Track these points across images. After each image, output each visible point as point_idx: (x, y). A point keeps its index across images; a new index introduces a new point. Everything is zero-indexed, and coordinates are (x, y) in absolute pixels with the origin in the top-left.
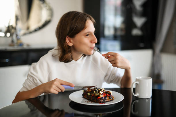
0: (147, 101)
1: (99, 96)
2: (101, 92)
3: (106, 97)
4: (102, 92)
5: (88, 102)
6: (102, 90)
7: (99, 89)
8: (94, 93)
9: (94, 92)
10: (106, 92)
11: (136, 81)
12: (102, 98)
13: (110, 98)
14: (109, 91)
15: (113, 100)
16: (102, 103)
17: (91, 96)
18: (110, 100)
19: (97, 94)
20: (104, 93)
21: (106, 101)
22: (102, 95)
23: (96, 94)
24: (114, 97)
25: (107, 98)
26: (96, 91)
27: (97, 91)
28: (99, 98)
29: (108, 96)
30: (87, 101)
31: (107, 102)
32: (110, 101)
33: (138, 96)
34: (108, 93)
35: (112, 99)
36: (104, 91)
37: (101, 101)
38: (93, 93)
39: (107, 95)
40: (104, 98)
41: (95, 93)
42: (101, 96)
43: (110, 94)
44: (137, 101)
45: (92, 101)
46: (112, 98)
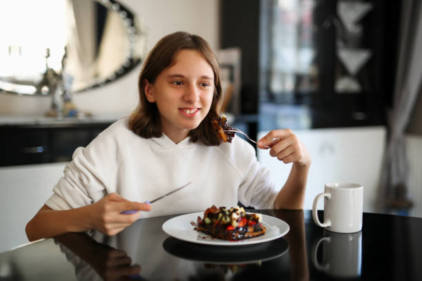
0: (351, 239)
1: (230, 224)
2: (235, 216)
3: (246, 227)
4: (238, 214)
5: (204, 238)
6: (239, 212)
7: (232, 210)
8: (219, 218)
9: (221, 215)
10: (247, 217)
11: (325, 192)
12: (238, 228)
13: (255, 230)
14: (254, 215)
15: (263, 234)
16: (238, 240)
17: (211, 224)
18: (256, 234)
19: (226, 219)
20: (242, 218)
21: (246, 235)
22: (237, 221)
23: (224, 219)
24: (265, 228)
25: (250, 230)
26: (224, 213)
27: (228, 213)
28: (231, 228)
29: (251, 225)
30: (203, 235)
31: (248, 238)
32: (257, 236)
33: (329, 227)
34: (252, 218)
35: (260, 232)
36: (242, 213)
37: (234, 236)
38: (217, 218)
39: (250, 222)
40: (241, 229)
41: (222, 218)
42: (235, 224)
43: (256, 220)
44: (328, 239)
45: (215, 236)
46: (262, 230)
